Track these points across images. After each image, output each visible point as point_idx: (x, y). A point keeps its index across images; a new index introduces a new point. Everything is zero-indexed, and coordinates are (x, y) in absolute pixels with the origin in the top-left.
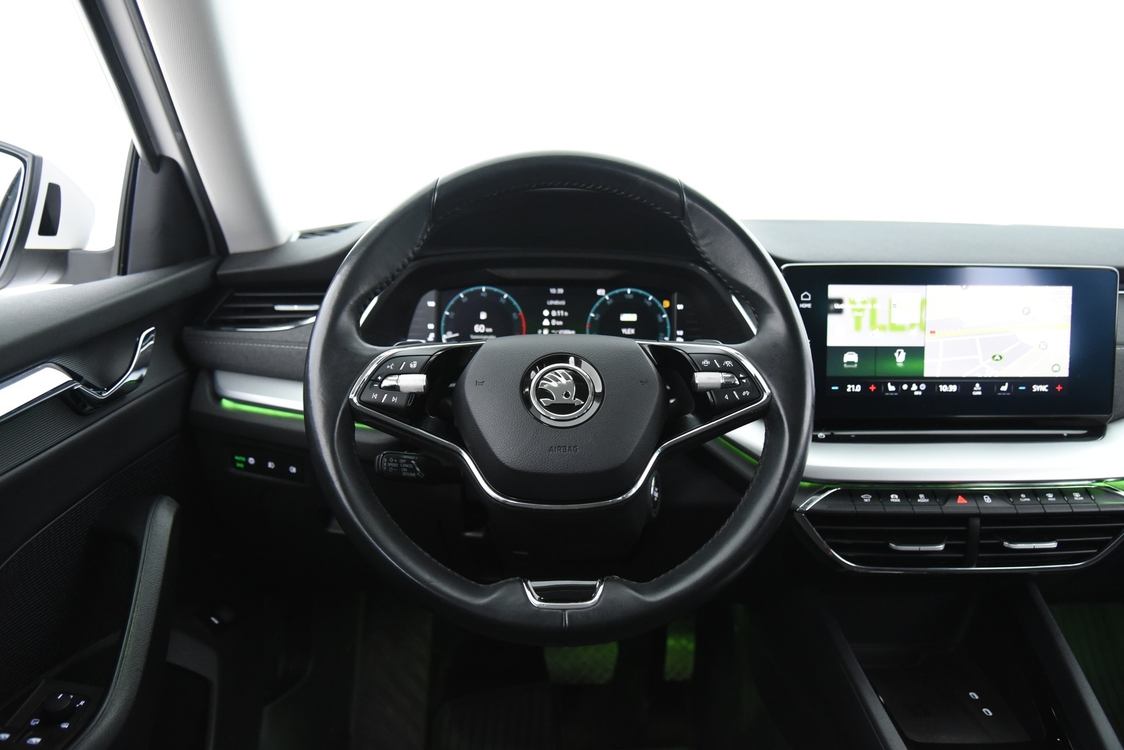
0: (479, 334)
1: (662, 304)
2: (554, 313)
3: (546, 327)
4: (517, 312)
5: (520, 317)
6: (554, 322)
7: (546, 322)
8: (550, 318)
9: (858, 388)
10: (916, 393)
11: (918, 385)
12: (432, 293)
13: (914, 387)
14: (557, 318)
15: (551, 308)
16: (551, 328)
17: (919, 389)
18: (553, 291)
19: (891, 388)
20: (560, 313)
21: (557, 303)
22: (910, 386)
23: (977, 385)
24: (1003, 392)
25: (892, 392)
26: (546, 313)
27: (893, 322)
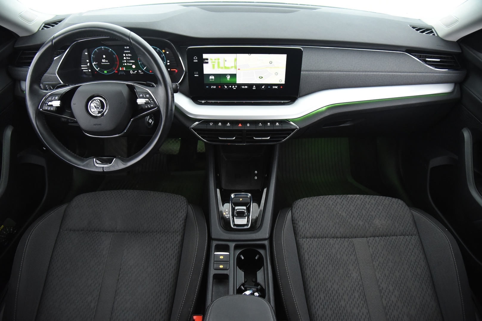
0: (104, 62)
1: (162, 51)
2: (127, 55)
3: (125, 60)
4: (115, 55)
5: (116, 56)
6: (127, 58)
7: (125, 58)
8: (126, 57)
9: (215, 87)
10: (234, 88)
11: (235, 86)
12: (86, 50)
13: (233, 87)
14: (128, 57)
15: (126, 53)
16: (126, 60)
17: (235, 87)
18: (125, 47)
19: (226, 87)
20: (129, 55)
21: (127, 51)
22: (232, 86)
23: (254, 86)
24: (263, 88)
25: (226, 88)
26: (124, 55)
27: (225, 66)
